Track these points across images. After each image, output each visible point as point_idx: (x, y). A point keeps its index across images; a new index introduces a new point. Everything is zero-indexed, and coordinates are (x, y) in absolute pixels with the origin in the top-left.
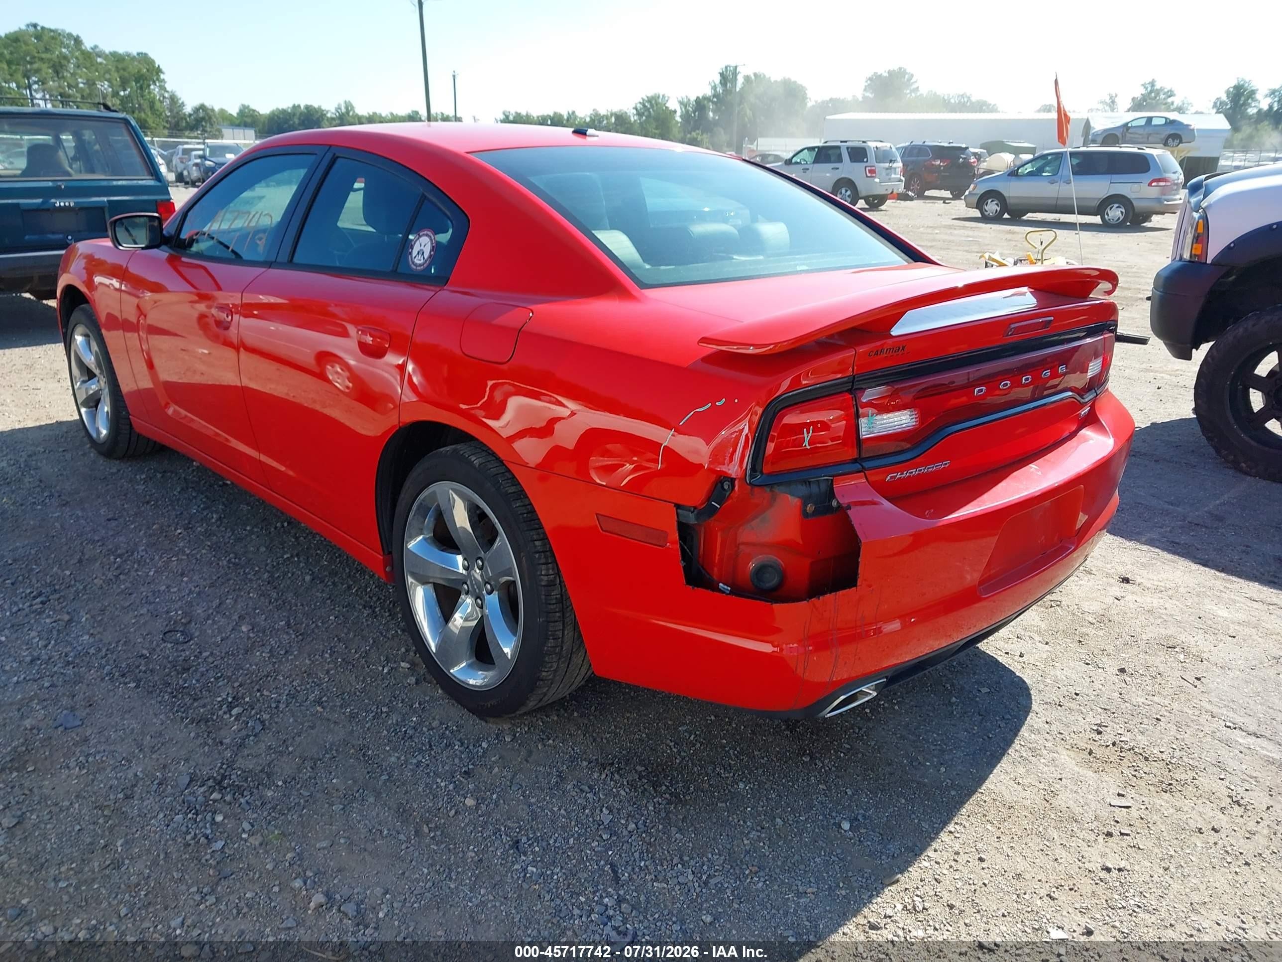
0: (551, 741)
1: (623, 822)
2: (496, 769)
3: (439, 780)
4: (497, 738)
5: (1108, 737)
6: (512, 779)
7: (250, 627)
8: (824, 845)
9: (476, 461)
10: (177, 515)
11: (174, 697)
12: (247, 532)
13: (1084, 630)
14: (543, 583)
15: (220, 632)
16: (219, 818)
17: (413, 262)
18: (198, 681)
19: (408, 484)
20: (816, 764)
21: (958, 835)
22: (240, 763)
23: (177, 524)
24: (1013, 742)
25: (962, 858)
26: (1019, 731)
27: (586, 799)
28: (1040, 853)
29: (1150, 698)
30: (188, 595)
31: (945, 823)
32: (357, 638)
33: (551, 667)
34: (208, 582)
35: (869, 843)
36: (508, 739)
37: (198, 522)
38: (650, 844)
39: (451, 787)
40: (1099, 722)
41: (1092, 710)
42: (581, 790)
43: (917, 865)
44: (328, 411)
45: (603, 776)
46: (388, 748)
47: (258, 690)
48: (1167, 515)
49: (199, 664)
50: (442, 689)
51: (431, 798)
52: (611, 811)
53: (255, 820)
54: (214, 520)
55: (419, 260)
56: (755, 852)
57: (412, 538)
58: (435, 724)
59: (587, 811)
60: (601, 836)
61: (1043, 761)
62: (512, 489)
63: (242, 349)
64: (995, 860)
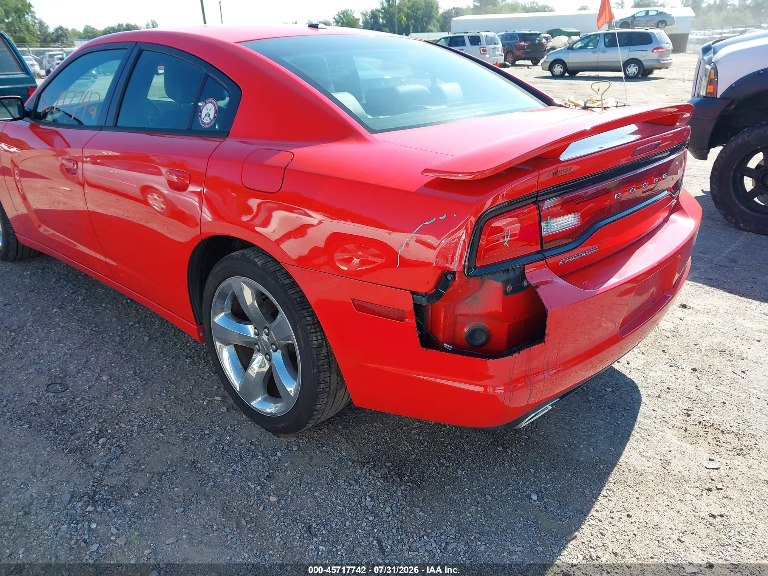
0: (325, 448)
1: (382, 506)
2: (289, 472)
3: (250, 484)
4: (287, 448)
5: (695, 418)
6: (301, 479)
7: (109, 377)
8: (522, 513)
9: (259, 262)
10: (53, 299)
11: (56, 433)
12: (103, 308)
13: (664, 342)
14: (314, 346)
15: (87, 382)
16: (94, 526)
17: (202, 122)
18: (73, 420)
19: (210, 278)
20: (507, 452)
21: (610, 498)
22: (107, 480)
23: (54, 305)
24: (634, 426)
25: (616, 516)
26: (636, 418)
27: (354, 490)
28: (667, 508)
29: (716, 387)
30: (64, 356)
31: (600, 490)
32: (183, 380)
33: (323, 401)
34: (78, 346)
35: (552, 509)
36: (295, 449)
37: (68, 303)
38: (402, 522)
39: (259, 488)
40: (687, 408)
41: (681, 399)
42: (350, 484)
43: (587, 523)
44: (150, 225)
45: (364, 472)
46: (211, 462)
47: (117, 424)
48: (701, 260)
49: (73, 407)
50: (246, 415)
51: (246, 497)
52: (372, 498)
53: (120, 525)
54: (79, 301)
55: (206, 120)
56: (475, 522)
57: (216, 314)
58: (243, 441)
59: (356, 500)
60: (368, 518)
61: (656, 438)
62: (287, 281)
63: (86, 185)
64: (638, 515)
